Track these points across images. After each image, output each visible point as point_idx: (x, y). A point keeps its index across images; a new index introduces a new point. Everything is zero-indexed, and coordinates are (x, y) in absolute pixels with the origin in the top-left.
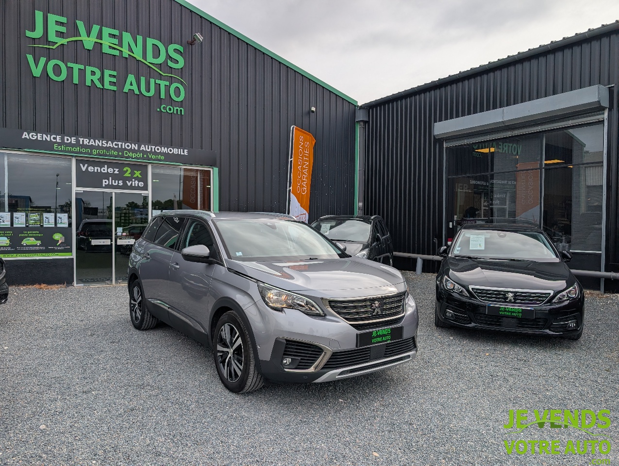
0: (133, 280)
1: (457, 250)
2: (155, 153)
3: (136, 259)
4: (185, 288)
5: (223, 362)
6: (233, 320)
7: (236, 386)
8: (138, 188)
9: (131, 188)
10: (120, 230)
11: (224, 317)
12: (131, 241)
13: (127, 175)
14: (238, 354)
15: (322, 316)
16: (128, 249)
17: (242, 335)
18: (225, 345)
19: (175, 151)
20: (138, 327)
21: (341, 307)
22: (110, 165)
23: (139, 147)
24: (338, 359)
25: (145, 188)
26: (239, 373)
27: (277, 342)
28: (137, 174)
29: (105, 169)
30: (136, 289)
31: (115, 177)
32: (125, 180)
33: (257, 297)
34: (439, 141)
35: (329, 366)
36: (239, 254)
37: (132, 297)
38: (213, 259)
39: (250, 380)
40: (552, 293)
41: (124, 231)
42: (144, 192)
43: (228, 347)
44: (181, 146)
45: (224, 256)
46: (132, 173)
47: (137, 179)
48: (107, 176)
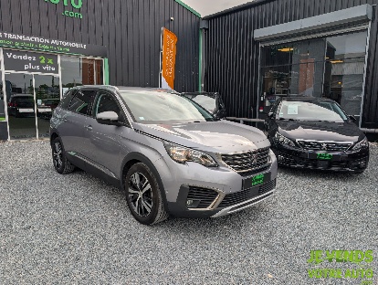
0: (55, 138)
1: (280, 114)
2: (62, 46)
3: (56, 122)
4: (93, 142)
5: (134, 201)
6: (142, 170)
7: (146, 220)
8: (51, 71)
9: (46, 71)
10: (39, 101)
11: (134, 167)
12: (50, 110)
13: (43, 61)
14: (147, 196)
15: (216, 166)
16: (49, 115)
17: (151, 182)
18: (135, 188)
19: (77, 45)
20: (60, 172)
21: (230, 159)
22: (29, 54)
23: (50, 41)
24: (229, 199)
25: (56, 72)
26: (149, 210)
27: (182, 188)
28: (50, 61)
29: (25, 57)
30: (57, 145)
31: (34, 63)
32: (41, 65)
33: (164, 152)
34: (256, 42)
35: (223, 205)
36: (142, 118)
37: (54, 150)
38: (121, 122)
39: (158, 216)
40: (352, 143)
41: (43, 102)
42: (55, 75)
43: (138, 190)
44: (81, 42)
45: (130, 120)
46: (46, 61)
47: (50, 64)
48: (27, 62)
